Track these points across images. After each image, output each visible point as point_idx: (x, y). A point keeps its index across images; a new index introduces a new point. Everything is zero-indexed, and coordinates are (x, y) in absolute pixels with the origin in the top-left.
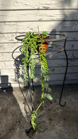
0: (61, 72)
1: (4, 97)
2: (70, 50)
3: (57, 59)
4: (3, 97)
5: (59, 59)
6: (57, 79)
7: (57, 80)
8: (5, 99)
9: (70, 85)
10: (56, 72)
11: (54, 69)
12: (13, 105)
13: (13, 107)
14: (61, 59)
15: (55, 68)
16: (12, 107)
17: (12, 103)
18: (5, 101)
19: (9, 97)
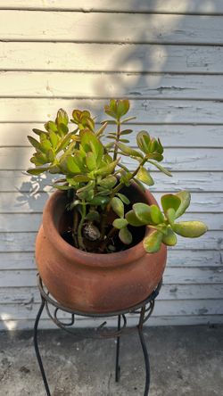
0: (192, 297)
1: (55, 355)
2: (215, 250)
3: (184, 267)
4: (54, 358)
5: (189, 267)
6: (183, 311)
7: (181, 314)
8: (58, 361)
9: (213, 326)
10: (180, 297)
11: (176, 290)
12: (80, 379)
13: (79, 385)
14: (193, 267)
15: (179, 288)
16: (77, 387)
17: (76, 376)
18: (59, 369)
19: (67, 358)
